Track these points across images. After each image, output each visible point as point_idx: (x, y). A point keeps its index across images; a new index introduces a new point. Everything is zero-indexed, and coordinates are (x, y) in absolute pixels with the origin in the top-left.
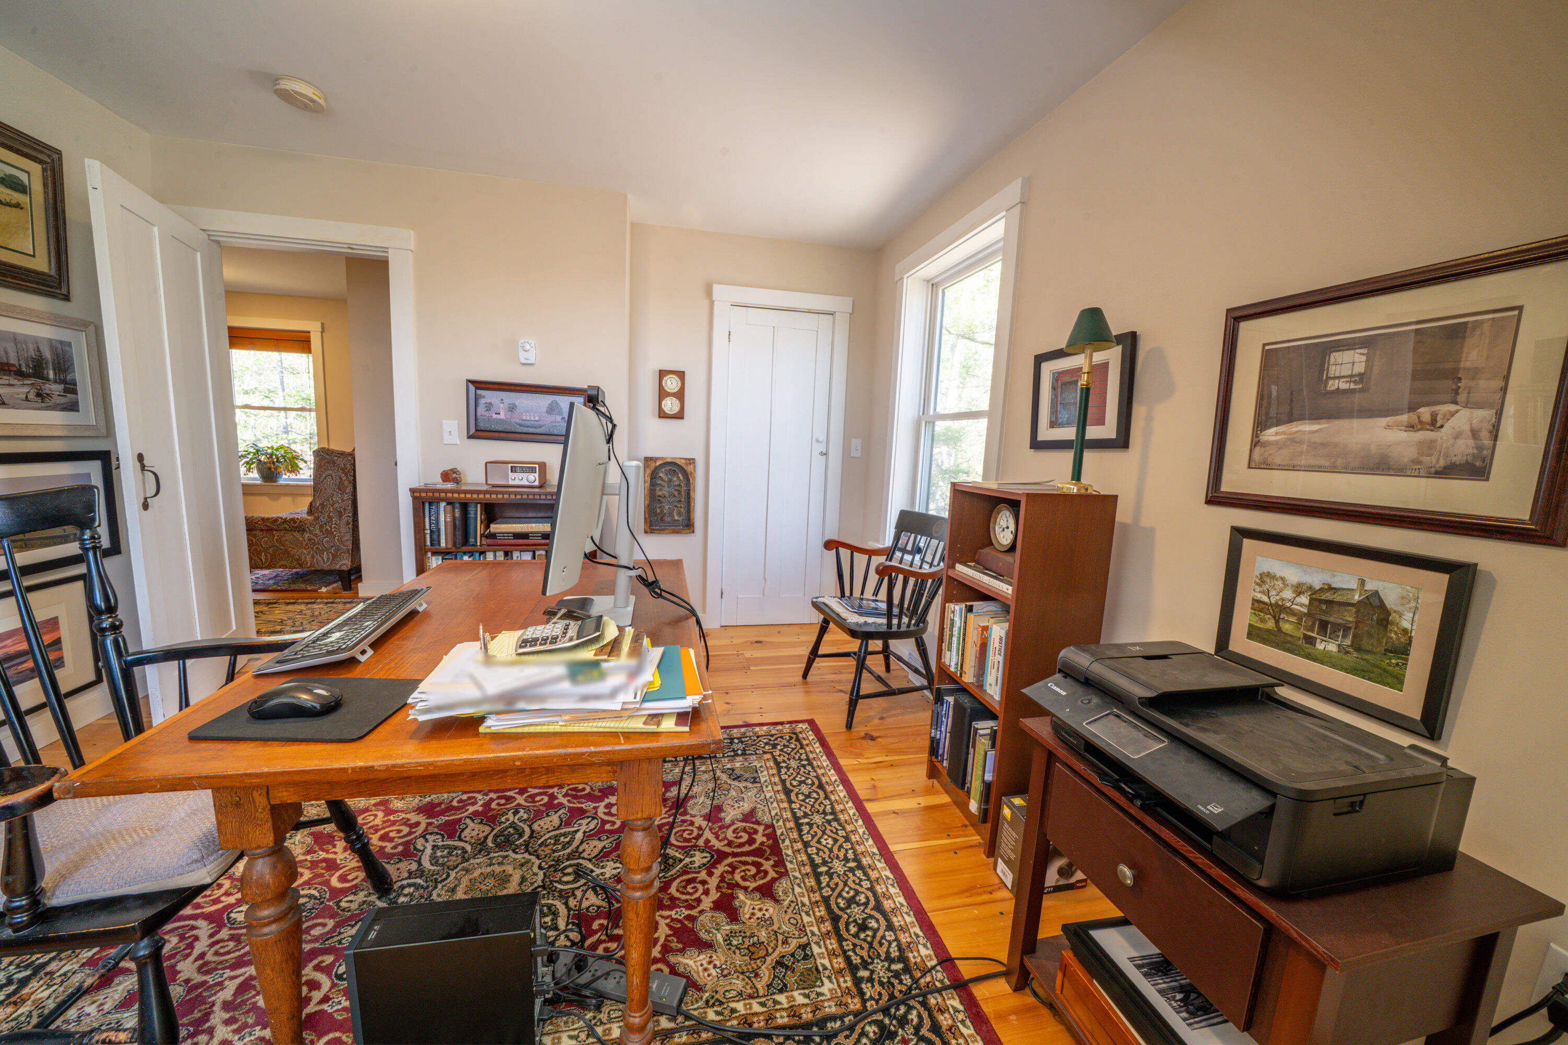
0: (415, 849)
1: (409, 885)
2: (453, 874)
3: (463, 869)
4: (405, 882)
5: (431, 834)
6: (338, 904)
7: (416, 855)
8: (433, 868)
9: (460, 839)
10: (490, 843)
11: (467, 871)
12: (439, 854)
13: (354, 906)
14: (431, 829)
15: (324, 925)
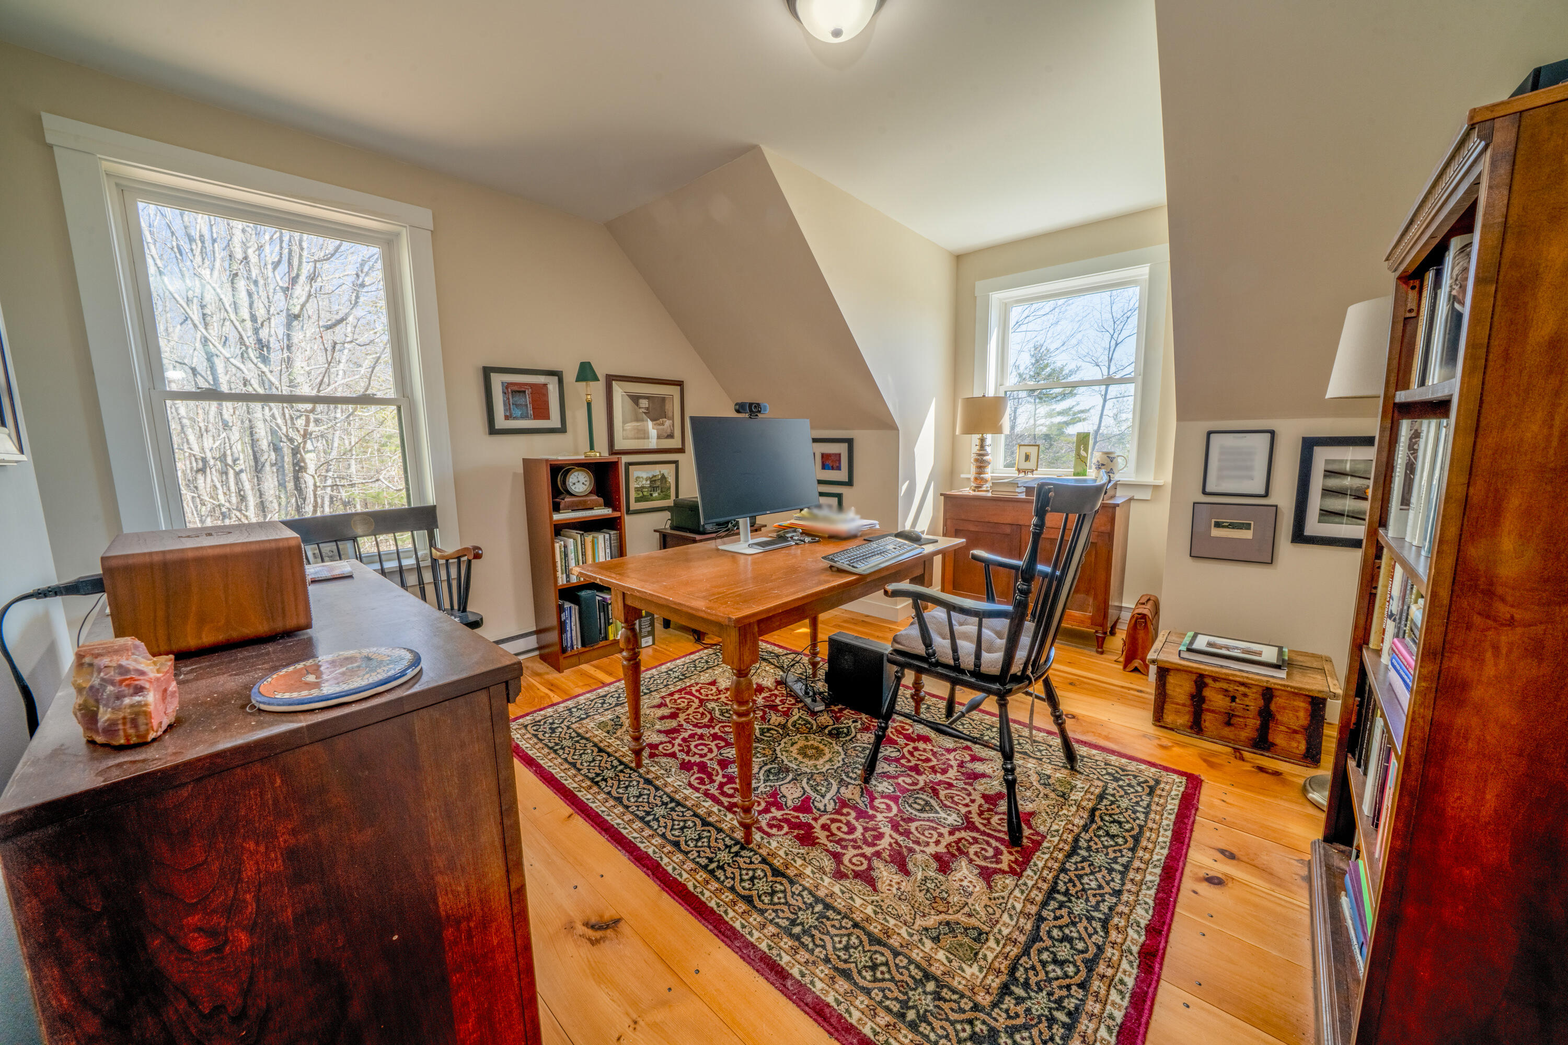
0: (836, 803)
1: (851, 778)
2: (824, 770)
3: (817, 769)
4: (853, 782)
5: (819, 810)
6: (895, 791)
7: (838, 798)
8: (832, 781)
9: (805, 792)
10: (791, 776)
11: (815, 766)
12: (824, 789)
13: (885, 784)
14: (817, 814)
15: (904, 781)
